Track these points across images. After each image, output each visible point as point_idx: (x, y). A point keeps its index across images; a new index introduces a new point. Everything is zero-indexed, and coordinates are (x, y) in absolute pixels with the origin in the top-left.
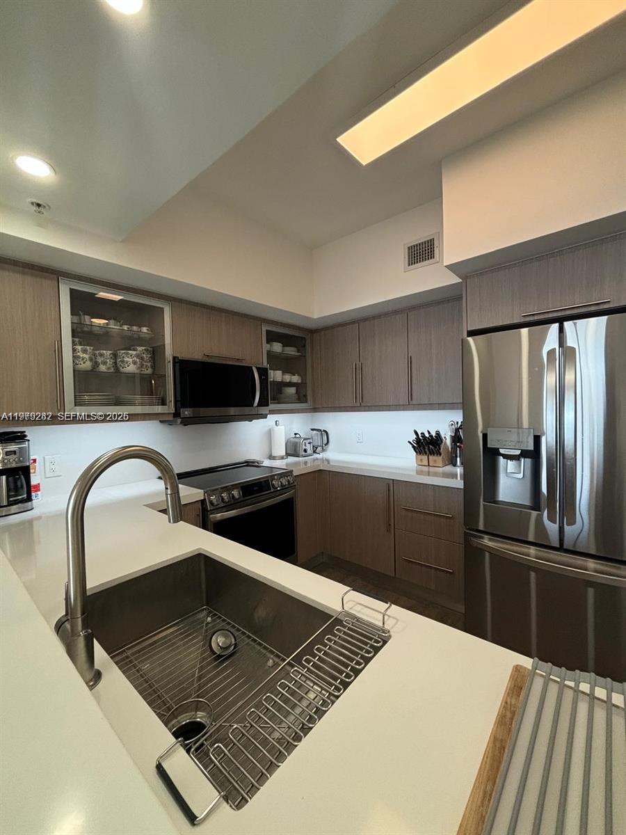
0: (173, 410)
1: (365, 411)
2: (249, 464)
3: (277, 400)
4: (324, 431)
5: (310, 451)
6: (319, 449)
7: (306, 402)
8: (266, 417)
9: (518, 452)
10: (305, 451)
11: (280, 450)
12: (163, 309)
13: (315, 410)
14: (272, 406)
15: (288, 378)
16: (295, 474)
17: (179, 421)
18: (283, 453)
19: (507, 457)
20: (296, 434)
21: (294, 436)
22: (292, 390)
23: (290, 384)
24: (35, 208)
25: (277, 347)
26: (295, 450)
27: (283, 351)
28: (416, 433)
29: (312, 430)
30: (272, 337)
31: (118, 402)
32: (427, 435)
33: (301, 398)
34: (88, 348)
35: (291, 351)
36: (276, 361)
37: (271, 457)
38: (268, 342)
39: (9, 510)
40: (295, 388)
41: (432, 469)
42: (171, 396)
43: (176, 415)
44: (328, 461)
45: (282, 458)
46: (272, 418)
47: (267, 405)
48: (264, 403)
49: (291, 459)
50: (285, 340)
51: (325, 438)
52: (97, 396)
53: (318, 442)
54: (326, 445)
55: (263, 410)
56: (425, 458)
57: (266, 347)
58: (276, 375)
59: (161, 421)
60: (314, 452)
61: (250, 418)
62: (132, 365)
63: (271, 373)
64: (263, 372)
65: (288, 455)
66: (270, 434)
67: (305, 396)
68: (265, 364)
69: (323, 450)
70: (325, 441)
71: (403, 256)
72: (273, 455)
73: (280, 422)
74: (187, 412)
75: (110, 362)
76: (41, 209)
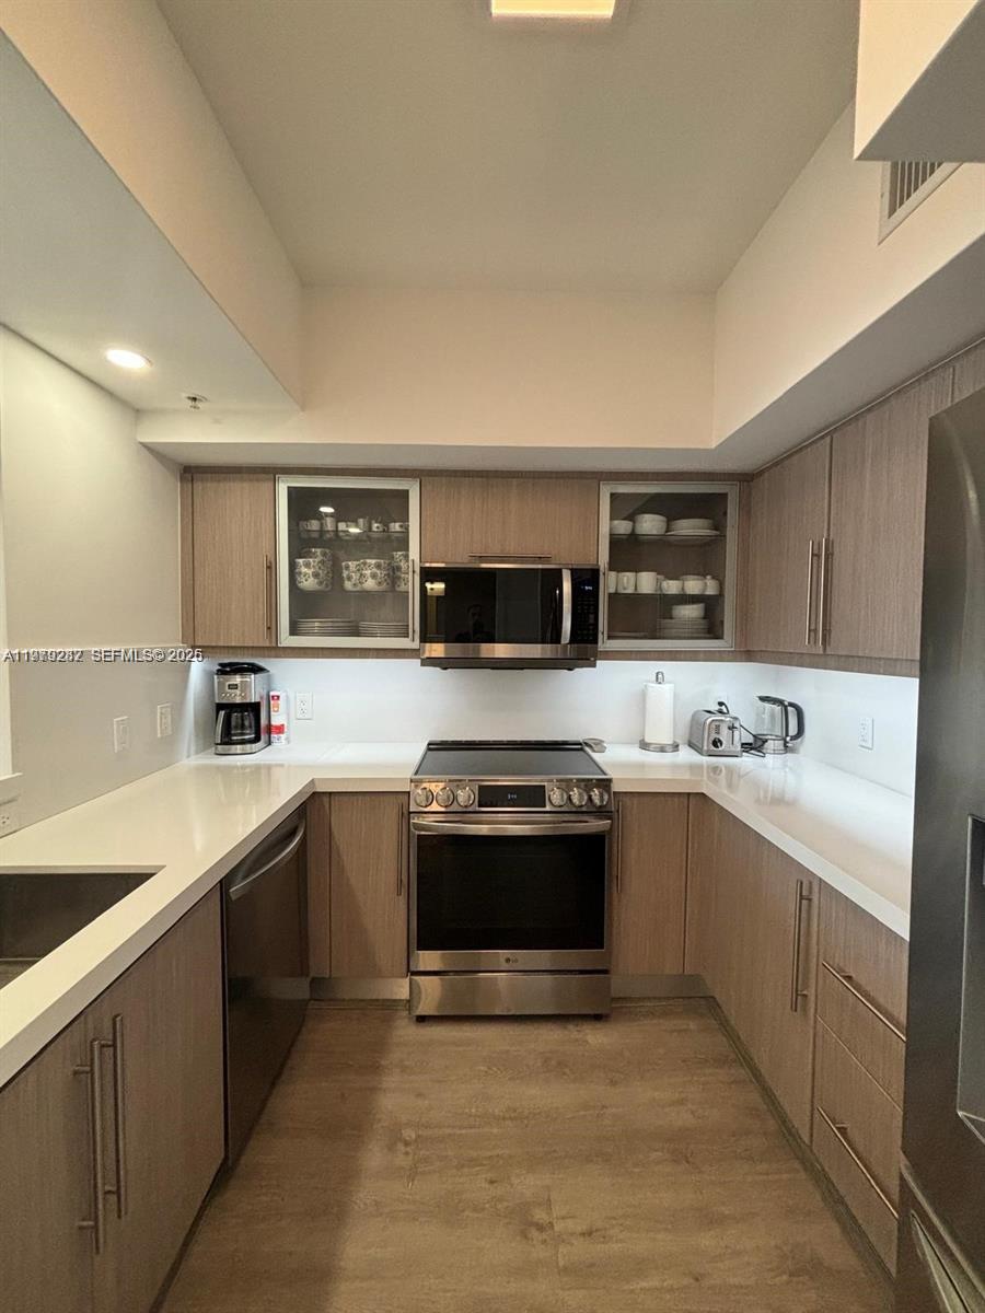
4: (791, 705)
5: (729, 747)
7: (723, 637)
10: (716, 744)
12: (409, 492)
15: (675, 585)
20: (721, 704)
21: (718, 707)
22: (689, 612)
23: (684, 599)
24: (190, 403)
25: (650, 524)
27: (668, 528)
29: (763, 698)
33: (711, 626)
34: (311, 560)
35: (689, 528)
37: (643, 743)
38: (616, 516)
39: (229, 750)
40: (701, 606)
43: (421, 652)
50: (677, 507)
51: (794, 723)
52: (328, 623)
54: (794, 737)
57: (611, 526)
62: (370, 580)
64: (587, 579)
67: (722, 623)
68: (599, 563)
70: (793, 730)
72: (647, 740)
74: (433, 650)
76: (198, 404)
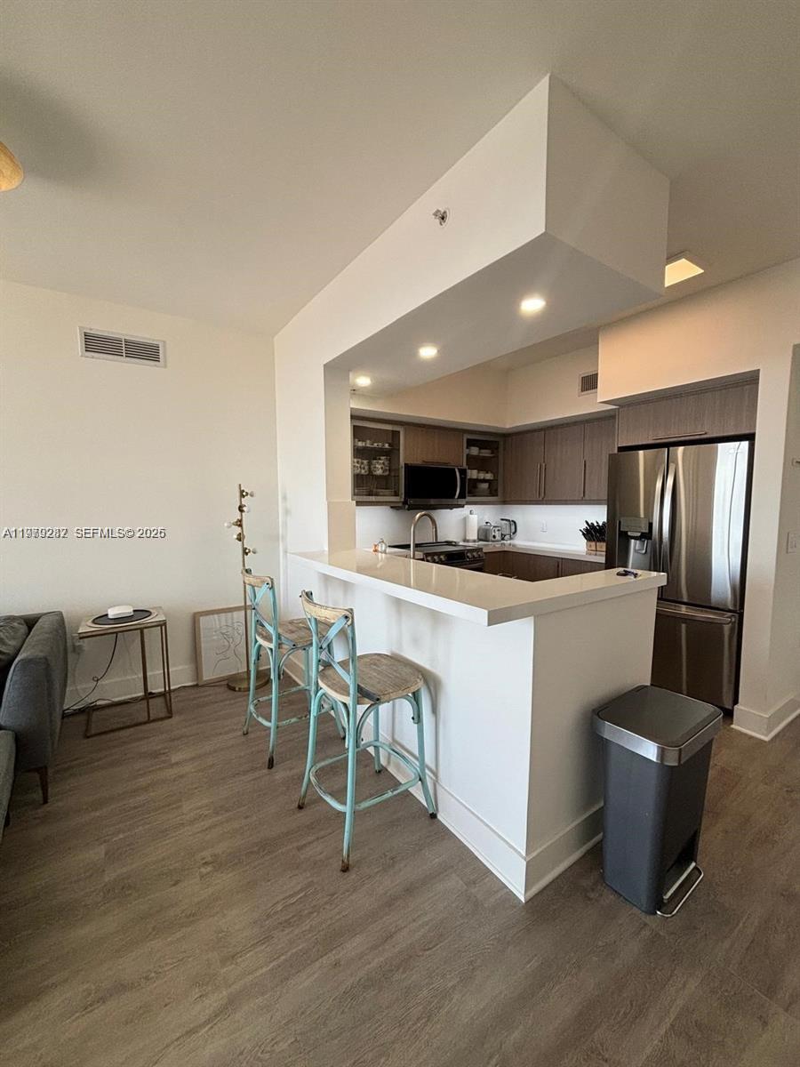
0: (402, 500)
1: (546, 504)
2: (449, 543)
3: (472, 494)
4: (513, 521)
5: (498, 538)
6: (508, 537)
7: (497, 495)
8: (463, 507)
9: (639, 534)
10: (494, 537)
11: (473, 535)
12: (399, 432)
13: (504, 502)
14: (468, 499)
15: (482, 476)
16: (484, 551)
17: (407, 507)
18: (476, 538)
19: (635, 538)
20: (487, 522)
21: (485, 524)
22: (485, 486)
23: (484, 481)
25: (475, 451)
26: (486, 536)
27: (479, 453)
28: (587, 522)
29: (502, 520)
30: (471, 443)
31: (370, 494)
32: (596, 524)
33: (493, 492)
35: (486, 453)
36: (474, 462)
37: (465, 540)
38: (467, 448)
41: (598, 553)
42: (402, 490)
43: (405, 503)
44: (514, 546)
45: (474, 541)
46: (467, 508)
47: (465, 498)
48: (462, 496)
49: (481, 543)
50: (482, 444)
51: (513, 527)
53: (507, 531)
54: (514, 533)
55: (461, 501)
56: (593, 543)
57: (466, 451)
58: (473, 474)
59: (392, 507)
60: (503, 539)
61: (451, 507)
62: (379, 469)
63: (469, 471)
64: (463, 472)
65: (480, 540)
66: (465, 520)
67: (496, 490)
68: (465, 466)
69: (511, 539)
70: (513, 530)
71: (577, 385)
72: (467, 538)
73: (474, 511)
74: (411, 501)
75: (367, 467)
